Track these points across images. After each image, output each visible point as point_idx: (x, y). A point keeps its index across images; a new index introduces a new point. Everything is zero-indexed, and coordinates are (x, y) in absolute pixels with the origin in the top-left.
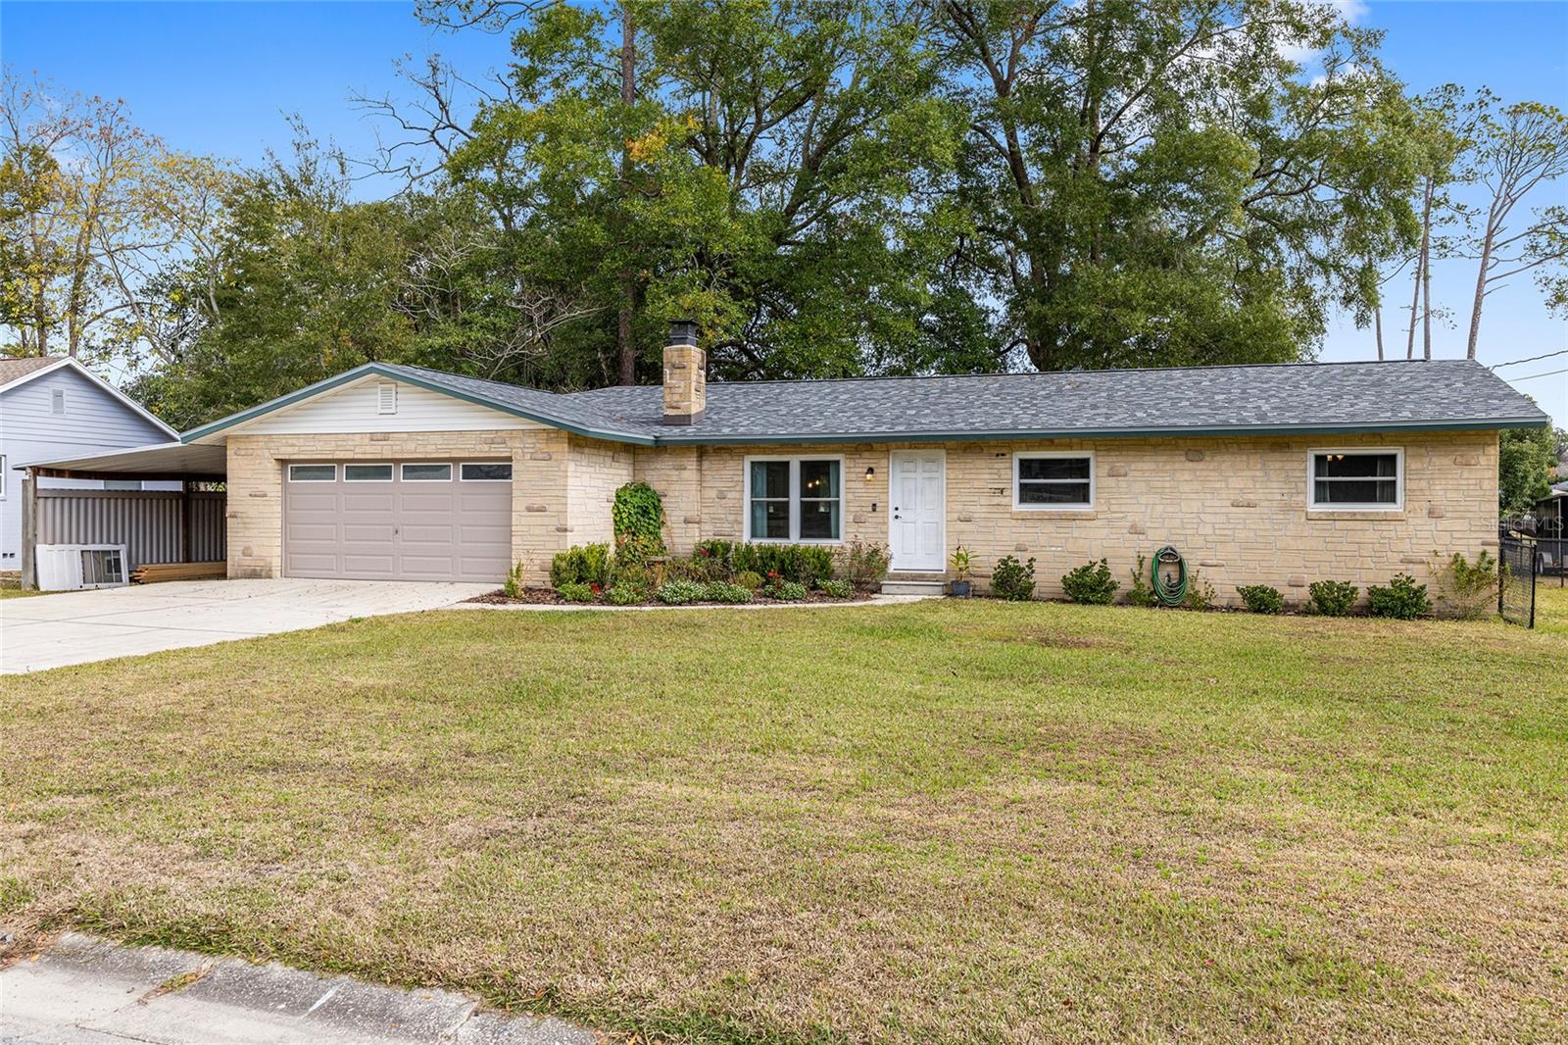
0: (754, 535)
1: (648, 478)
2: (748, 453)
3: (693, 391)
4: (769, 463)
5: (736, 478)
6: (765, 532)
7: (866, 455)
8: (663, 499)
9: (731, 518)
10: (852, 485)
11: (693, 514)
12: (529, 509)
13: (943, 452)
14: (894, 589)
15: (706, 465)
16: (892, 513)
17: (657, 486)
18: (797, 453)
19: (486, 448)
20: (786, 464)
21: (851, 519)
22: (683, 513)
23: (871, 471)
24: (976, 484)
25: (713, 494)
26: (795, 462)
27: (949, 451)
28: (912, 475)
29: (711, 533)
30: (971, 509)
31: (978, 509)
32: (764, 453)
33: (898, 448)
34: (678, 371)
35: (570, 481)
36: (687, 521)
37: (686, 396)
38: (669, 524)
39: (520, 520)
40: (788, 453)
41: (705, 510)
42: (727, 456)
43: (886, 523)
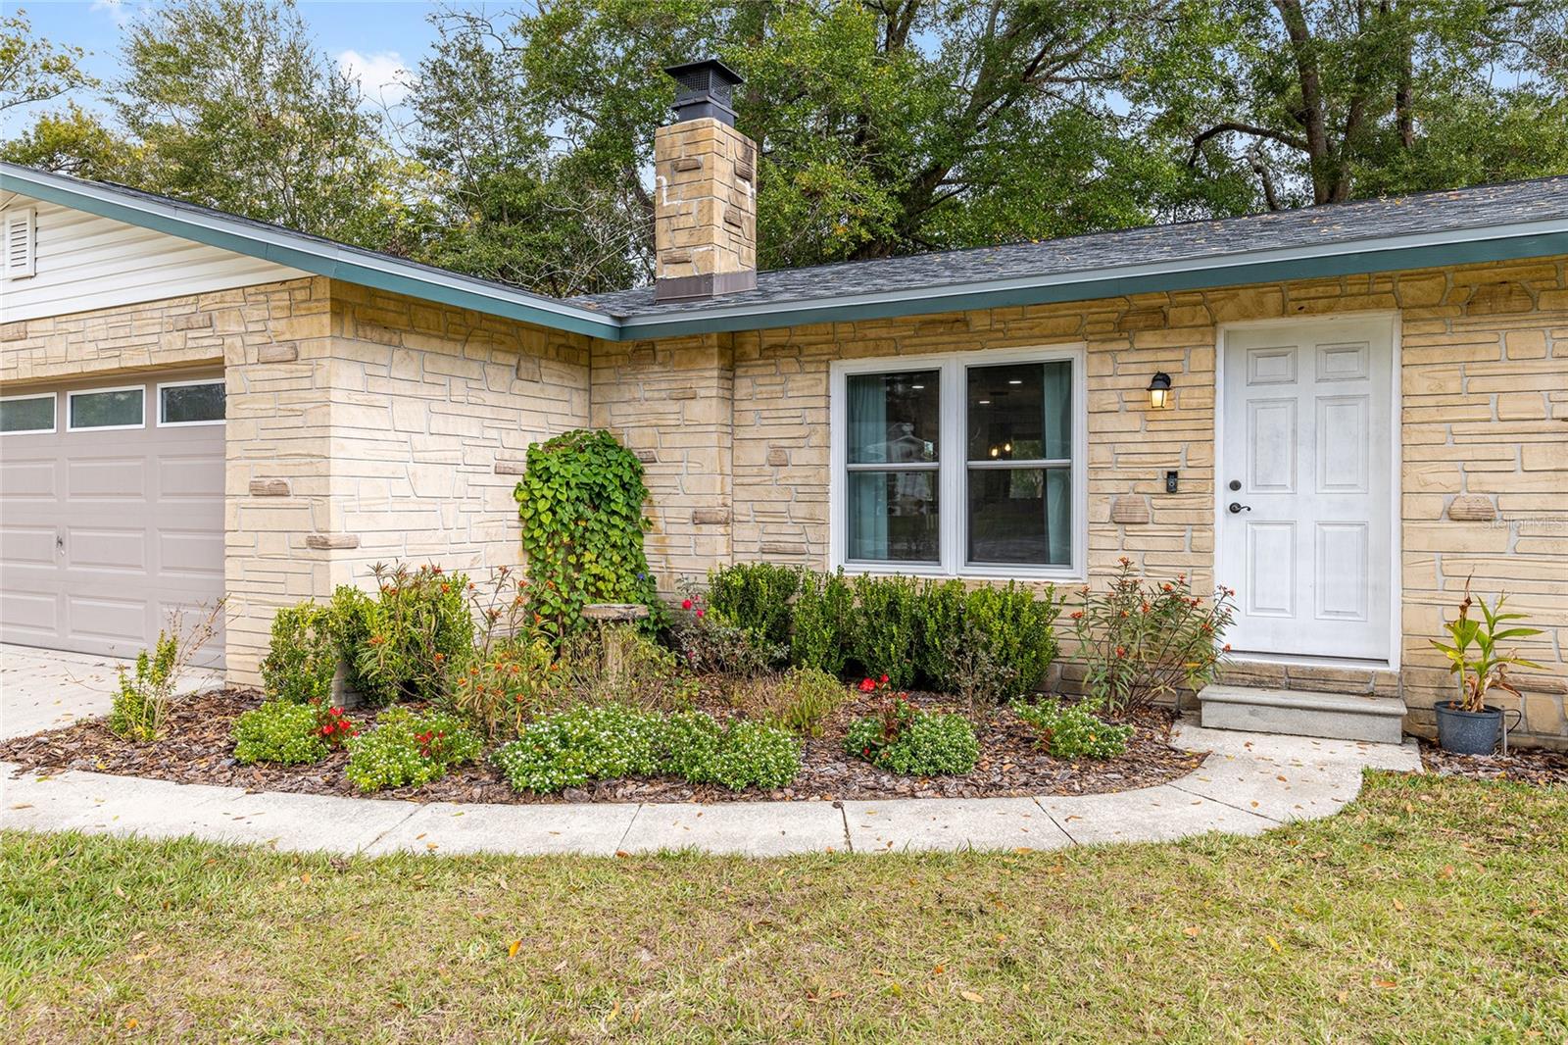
0: (854, 552)
1: (618, 422)
2: (839, 355)
3: (719, 221)
4: (891, 378)
5: (811, 416)
6: (883, 545)
7: (1149, 339)
8: (649, 469)
9: (801, 511)
10: (1108, 422)
11: (711, 502)
12: (257, 491)
13: (1387, 320)
14: (1240, 717)
15: (743, 387)
16: (1223, 498)
17: (635, 439)
18: (957, 346)
19: (177, 339)
20: (932, 377)
21: (1105, 512)
22: (688, 501)
23: (1162, 381)
24: (1510, 407)
25: (759, 454)
26: (953, 370)
27: (1411, 314)
28: (1284, 391)
29: (755, 547)
30: (1493, 482)
31: (1517, 481)
32: (877, 353)
33: (1246, 315)
34: (685, 177)
35: (339, 415)
36: (698, 520)
37: (701, 231)
38: (661, 525)
39: (242, 517)
40: (936, 348)
41: (741, 494)
42: (789, 365)
43: (1205, 526)
